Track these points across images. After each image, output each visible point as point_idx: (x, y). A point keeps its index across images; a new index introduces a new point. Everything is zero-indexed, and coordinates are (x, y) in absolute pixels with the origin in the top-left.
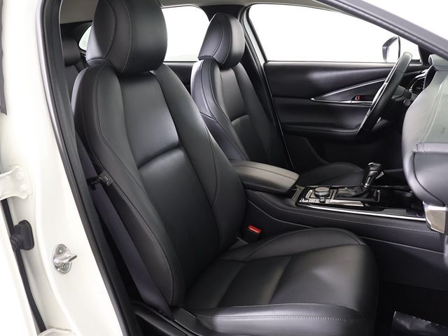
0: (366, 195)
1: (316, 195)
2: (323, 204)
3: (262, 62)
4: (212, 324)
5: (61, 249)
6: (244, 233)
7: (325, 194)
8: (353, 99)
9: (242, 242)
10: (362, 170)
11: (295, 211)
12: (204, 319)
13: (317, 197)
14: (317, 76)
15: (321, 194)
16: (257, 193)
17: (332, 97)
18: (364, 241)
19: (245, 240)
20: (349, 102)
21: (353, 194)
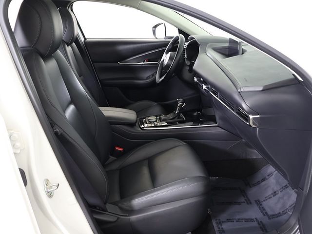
0: (177, 118)
1: (149, 122)
2: (156, 126)
3: (83, 40)
4: (131, 207)
5: (47, 182)
6: (113, 152)
7: (155, 120)
8: (144, 62)
9: (112, 158)
10: (156, 104)
11: (142, 133)
12: (125, 205)
13: (150, 122)
14: (121, 48)
15: (152, 121)
16: (117, 126)
17: (131, 61)
18: (186, 142)
19: (113, 156)
20: (142, 63)
21: (171, 117)
